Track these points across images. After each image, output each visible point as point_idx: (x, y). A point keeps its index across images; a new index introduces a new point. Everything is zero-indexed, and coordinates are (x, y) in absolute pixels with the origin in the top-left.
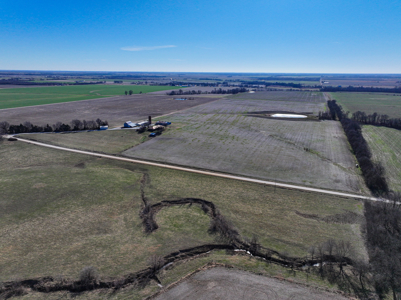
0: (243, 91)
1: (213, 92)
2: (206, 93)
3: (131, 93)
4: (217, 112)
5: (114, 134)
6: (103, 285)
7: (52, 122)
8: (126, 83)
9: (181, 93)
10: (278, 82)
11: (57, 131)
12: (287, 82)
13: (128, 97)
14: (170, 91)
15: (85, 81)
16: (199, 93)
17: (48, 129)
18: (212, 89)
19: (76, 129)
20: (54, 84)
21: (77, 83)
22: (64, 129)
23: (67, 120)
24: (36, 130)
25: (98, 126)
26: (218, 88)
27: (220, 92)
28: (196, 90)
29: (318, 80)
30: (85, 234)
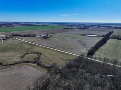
0: (88, 28)
1: (78, 28)
2: (75, 28)
9: (67, 28)
10: (104, 25)
11: (24, 36)
12: (106, 26)
16: (73, 28)
17: (22, 36)
18: (78, 27)
22: (26, 36)
26: (79, 27)
27: (80, 28)
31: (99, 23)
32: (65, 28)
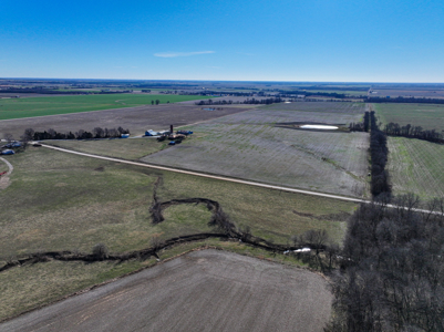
0: (278, 101)
1: (246, 103)
2: (238, 103)
3: (158, 102)
4: (243, 122)
5: (135, 142)
6: (111, 258)
7: (75, 130)
8: (154, 93)
9: (210, 102)
10: (321, 91)
11: (79, 138)
12: (330, 92)
13: (155, 106)
14: (199, 101)
15: (111, 90)
16: (230, 103)
17: (71, 137)
18: (245, 98)
19: (98, 137)
20: (79, 93)
21: (102, 92)
22: (86, 136)
23: (89, 128)
24: (59, 137)
25: (120, 134)
26: (250, 98)
27: (254, 102)
28: (227, 101)
29: (366, 89)
30: (100, 223)
31: (300, 83)
32: (202, 103)
